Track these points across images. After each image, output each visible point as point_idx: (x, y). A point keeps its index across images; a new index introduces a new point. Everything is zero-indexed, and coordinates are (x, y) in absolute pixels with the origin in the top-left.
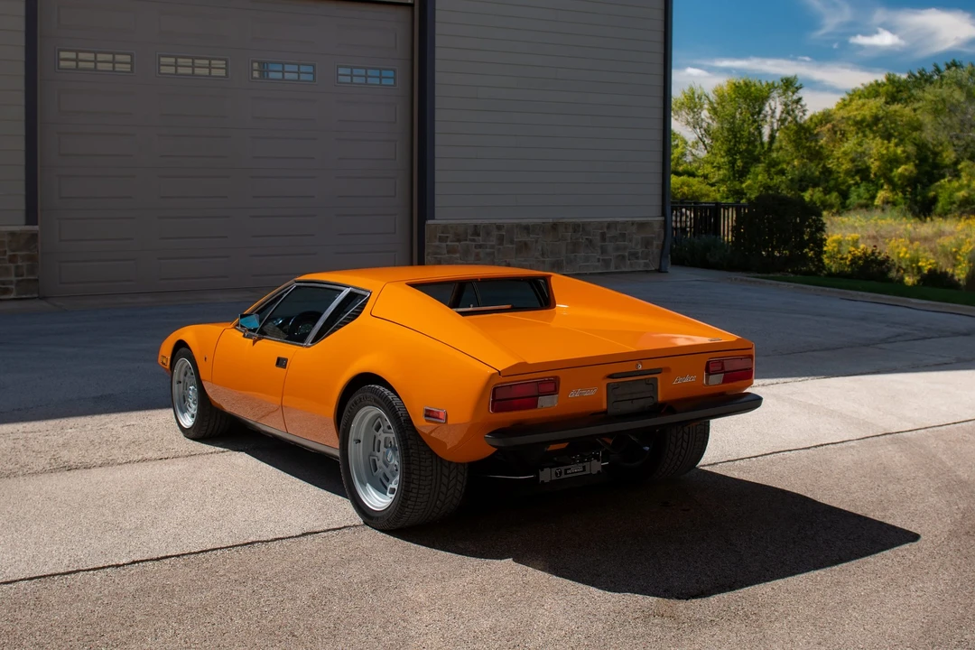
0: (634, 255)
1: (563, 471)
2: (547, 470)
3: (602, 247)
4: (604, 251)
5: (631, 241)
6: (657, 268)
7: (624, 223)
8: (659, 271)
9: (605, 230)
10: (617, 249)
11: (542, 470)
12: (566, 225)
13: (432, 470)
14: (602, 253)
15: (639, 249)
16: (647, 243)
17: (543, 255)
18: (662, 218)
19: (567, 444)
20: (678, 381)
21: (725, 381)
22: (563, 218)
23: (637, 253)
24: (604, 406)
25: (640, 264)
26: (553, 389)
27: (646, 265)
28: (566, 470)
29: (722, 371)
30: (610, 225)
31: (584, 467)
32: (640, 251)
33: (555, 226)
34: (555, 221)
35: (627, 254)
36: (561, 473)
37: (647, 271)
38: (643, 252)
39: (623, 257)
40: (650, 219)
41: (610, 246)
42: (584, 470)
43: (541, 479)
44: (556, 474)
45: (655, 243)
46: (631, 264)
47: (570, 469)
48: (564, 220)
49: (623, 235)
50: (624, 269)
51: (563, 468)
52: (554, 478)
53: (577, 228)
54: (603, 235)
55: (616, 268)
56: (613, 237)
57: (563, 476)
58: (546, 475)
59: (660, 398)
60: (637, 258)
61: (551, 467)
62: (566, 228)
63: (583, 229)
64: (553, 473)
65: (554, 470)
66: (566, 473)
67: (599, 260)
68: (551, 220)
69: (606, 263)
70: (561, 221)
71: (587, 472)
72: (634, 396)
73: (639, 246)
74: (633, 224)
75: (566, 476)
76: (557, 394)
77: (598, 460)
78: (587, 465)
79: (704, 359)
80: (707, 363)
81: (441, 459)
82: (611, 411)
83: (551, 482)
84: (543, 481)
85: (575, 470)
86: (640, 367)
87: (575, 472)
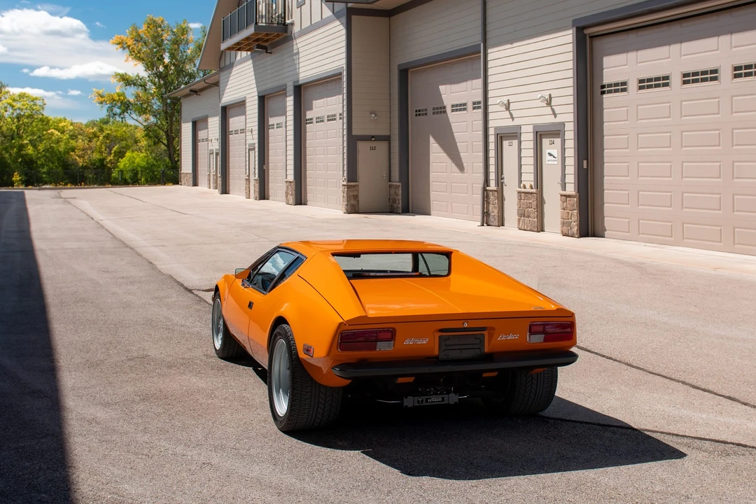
1: (424, 400)
2: (410, 398)
11: (406, 398)
19: (414, 378)
20: (502, 338)
21: (546, 340)
24: (436, 352)
26: (390, 337)
28: (427, 400)
29: (543, 332)
31: (443, 398)
36: (422, 401)
42: (443, 401)
43: (405, 404)
44: (418, 402)
47: (430, 399)
51: (424, 398)
52: (416, 404)
57: (424, 404)
58: (409, 402)
59: (486, 350)
61: (414, 396)
64: (416, 400)
65: (416, 398)
66: (427, 401)
71: (446, 402)
72: (463, 347)
75: (427, 404)
76: (395, 341)
77: (456, 394)
78: (446, 397)
79: (528, 322)
80: (530, 326)
81: (316, 382)
82: (442, 357)
83: (414, 406)
84: (406, 406)
85: (435, 399)
86: (466, 325)
87: (435, 401)
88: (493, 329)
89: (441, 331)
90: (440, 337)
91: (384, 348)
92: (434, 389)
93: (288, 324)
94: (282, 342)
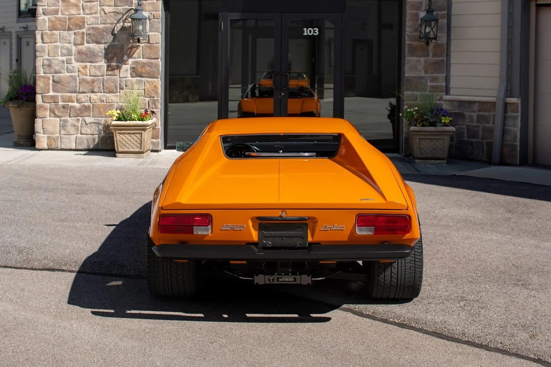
1: (276, 279)
2: (261, 276)
11: (257, 275)
31: (295, 279)
36: (273, 280)
42: (295, 281)
44: (270, 280)
47: (281, 278)
52: (267, 282)
57: (275, 282)
58: (260, 279)
61: (265, 275)
64: (267, 279)
66: (278, 280)
71: (298, 282)
76: (211, 225)
77: (309, 276)
78: (298, 277)
83: (265, 284)
84: (257, 283)
85: (287, 279)
87: (286, 281)
90: (260, 224)
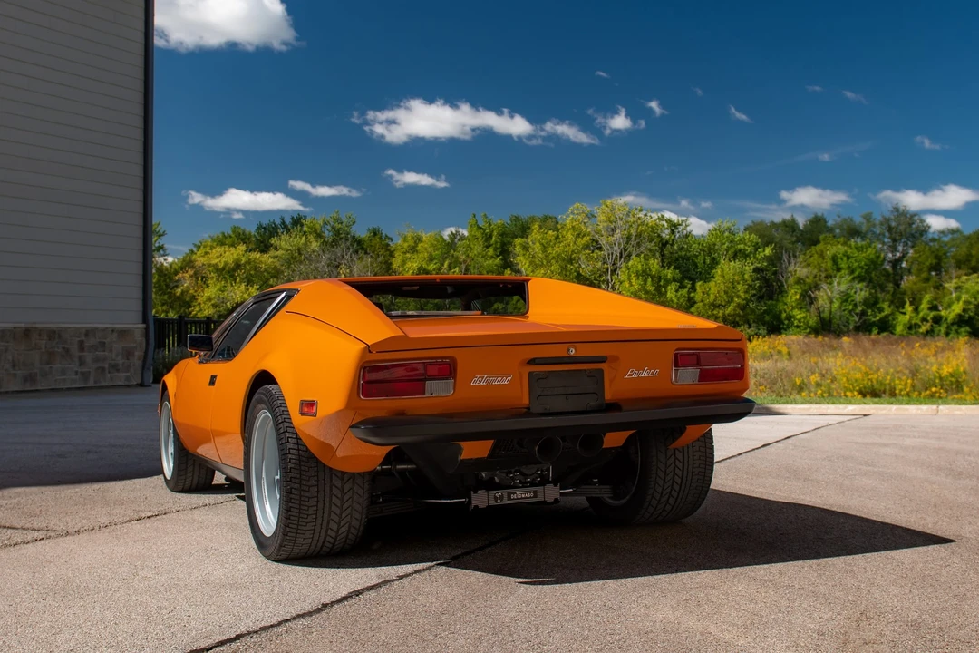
0: (115, 367)
1: (505, 496)
2: (482, 493)
3: (80, 358)
4: (82, 362)
5: (111, 351)
6: (139, 381)
7: (105, 330)
8: (141, 385)
9: (83, 338)
10: (97, 360)
11: (475, 492)
12: (40, 332)
13: (318, 492)
14: (80, 365)
15: (120, 361)
16: (128, 354)
17: (14, 366)
18: (144, 326)
20: (632, 374)
22: (35, 323)
23: (117, 365)
24: (526, 400)
25: (121, 378)
26: (448, 372)
27: (128, 378)
28: (509, 495)
30: (88, 333)
31: (535, 492)
32: (121, 362)
33: (27, 333)
34: (29, 326)
35: (107, 366)
36: (502, 497)
37: (128, 386)
38: (123, 363)
39: (103, 369)
40: (131, 326)
41: (88, 356)
42: (535, 496)
43: (474, 504)
44: (496, 498)
45: (136, 353)
46: (112, 379)
47: (514, 493)
48: (37, 326)
49: (103, 344)
50: (103, 384)
51: (505, 492)
52: (493, 503)
53: (53, 334)
54: (81, 344)
55: (95, 382)
56: (92, 346)
57: (506, 502)
58: (481, 499)
59: (608, 396)
60: (118, 371)
61: (488, 490)
62: (40, 335)
63: (60, 337)
64: (491, 496)
65: (492, 493)
66: (509, 498)
67: (76, 373)
68: (23, 325)
69: (85, 376)
70: (34, 326)
71: (540, 498)
72: (569, 391)
73: (120, 356)
74: (113, 331)
75: (510, 502)
76: (455, 378)
77: (556, 485)
78: (539, 489)
79: (671, 349)
80: (676, 355)
81: (324, 466)
82: (535, 409)
83: (489, 507)
84: (476, 507)
85: (523, 495)
86: (573, 352)
87: (522, 498)
88: (615, 359)
89: (532, 362)
90: (530, 374)
91: (438, 393)
92: (522, 474)
93: (275, 382)
94: (264, 414)
